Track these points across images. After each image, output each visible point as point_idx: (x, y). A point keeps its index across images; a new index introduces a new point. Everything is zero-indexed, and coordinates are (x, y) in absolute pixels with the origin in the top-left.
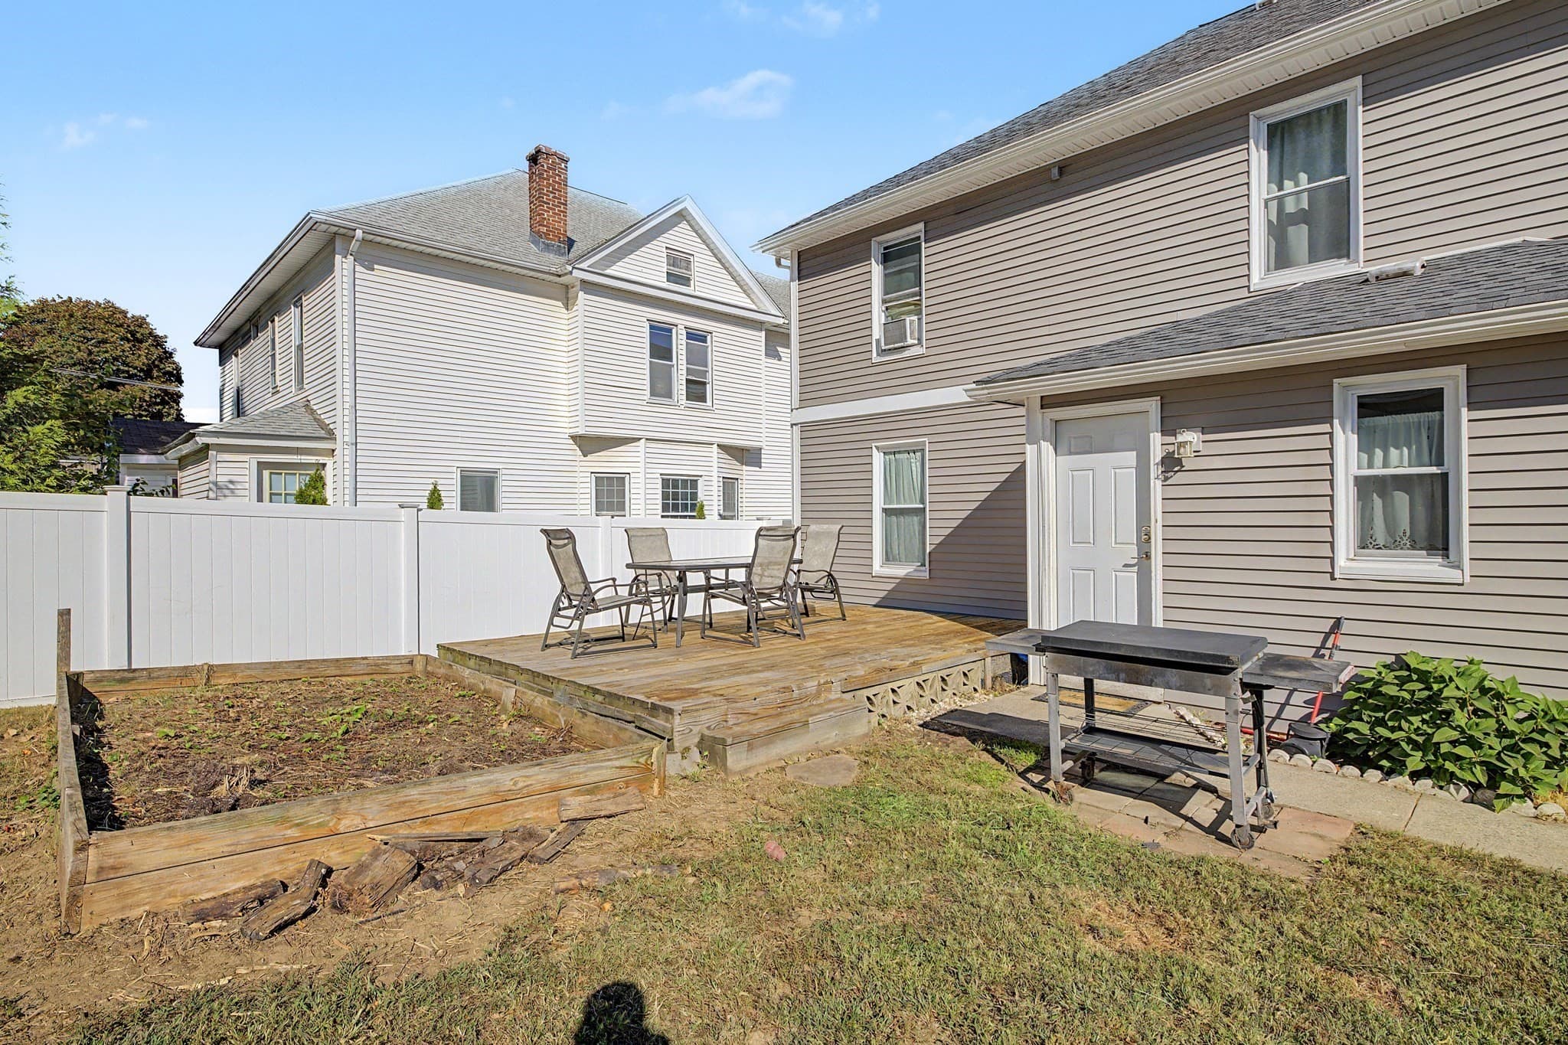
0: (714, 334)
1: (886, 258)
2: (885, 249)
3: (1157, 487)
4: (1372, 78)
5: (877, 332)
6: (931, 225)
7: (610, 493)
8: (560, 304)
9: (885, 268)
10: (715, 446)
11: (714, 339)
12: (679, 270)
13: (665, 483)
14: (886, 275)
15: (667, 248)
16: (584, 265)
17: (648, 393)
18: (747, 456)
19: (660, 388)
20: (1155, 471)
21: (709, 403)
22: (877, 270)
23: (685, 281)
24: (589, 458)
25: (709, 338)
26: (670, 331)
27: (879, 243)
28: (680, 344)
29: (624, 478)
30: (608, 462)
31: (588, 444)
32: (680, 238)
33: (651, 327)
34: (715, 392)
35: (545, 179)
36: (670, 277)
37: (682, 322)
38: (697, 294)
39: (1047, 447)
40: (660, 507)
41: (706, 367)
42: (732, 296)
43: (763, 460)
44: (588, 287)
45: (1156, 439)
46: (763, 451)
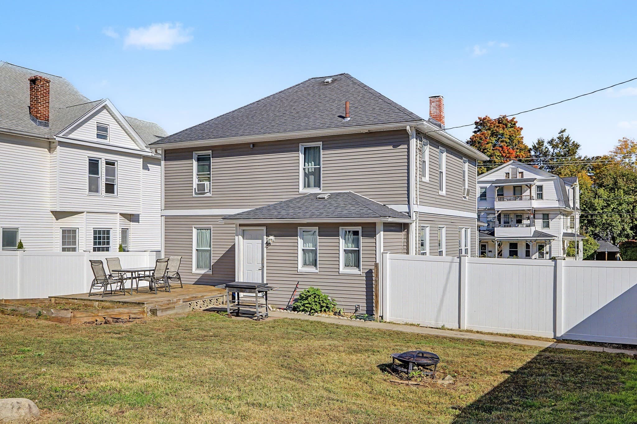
0: (119, 161)
1: (199, 160)
2: (198, 156)
3: (265, 249)
4: (325, 143)
5: (195, 186)
6: (214, 152)
7: (69, 237)
8: (46, 150)
9: (198, 163)
10: (119, 214)
11: (119, 164)
12: (102, 132)
13: (95, 232)
14: (198, 165)
15: (97, 123)
16: (60, 135)
17: (88, 190)
18: (133, 218)
19: (93, 188)
20: (265, 245)
21: (116, 194)
22: (195, 163)
23: (105, 137)
24: (60, 220)
25: (116, 163)
26: (98, 161)
27: (196, 154)
28: (102, 167)
29: (76, 230)
30: (68, 223)
31: (59, 215)
32: (104, 118)
33: (89, 160)
34: (118, 189)
35: (39, 91)
36: (99, 136)
37: (103, 157)
38: (111, 143)
39: (241, 237)
40: (92, 243)
41: (115, 177)
42: (128, 144)
43: (140, 219)
44: (61, 144)
45: (265, 237)
46: (140, 215)
